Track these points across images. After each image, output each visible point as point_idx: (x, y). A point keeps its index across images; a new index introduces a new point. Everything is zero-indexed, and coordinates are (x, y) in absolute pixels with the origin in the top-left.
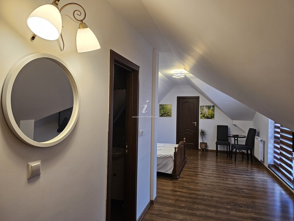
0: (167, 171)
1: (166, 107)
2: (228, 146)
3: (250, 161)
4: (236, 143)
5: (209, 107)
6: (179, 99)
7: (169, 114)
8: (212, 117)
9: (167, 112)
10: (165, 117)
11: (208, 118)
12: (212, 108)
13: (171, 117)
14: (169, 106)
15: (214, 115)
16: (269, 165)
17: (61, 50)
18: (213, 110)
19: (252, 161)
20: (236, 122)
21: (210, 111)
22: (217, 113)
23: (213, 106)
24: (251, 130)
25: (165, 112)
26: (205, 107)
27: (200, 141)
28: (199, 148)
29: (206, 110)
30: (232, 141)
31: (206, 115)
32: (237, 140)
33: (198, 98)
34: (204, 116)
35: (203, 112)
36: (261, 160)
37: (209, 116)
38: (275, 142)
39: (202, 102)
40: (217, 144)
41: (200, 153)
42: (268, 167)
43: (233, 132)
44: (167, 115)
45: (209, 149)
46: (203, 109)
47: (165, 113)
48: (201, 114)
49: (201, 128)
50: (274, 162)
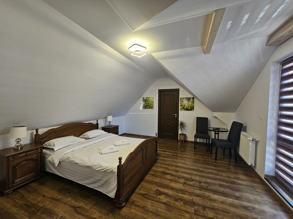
1: (149, 100)
2: (208, 140)
5: (188, 99)
6: (160, 91)
7: (151, 106)
8: (192, 109)
9: (149, 104)
10: (148, 109)
11: (187, 110)
12: (191, 100)
13: (153, 109)
14: (151, 99)
15: (193, 106)
16: (266, 176)
18: (193, 102)
20: (216, 114)
21: (190, 103)
22: (197, 104)
23: (193, 98)
24: (234, 124)
25: (148, 104)
26: (185, 99)
27: (180, 132)
28: (179, 139)
29: (185, 102)
30: (212, 134)
31: (185, 107)
32: (218, 134)
33: (177, 91)
34: (183, 108)
35: (183, 104)
36: (251, 165)
37: (189, 108)
38: (278, 145)
39: (183, 94)
40: (196, 137)
41: (179, 144)
42: (265, 178)
43: (213, 124)
44: (149, 107)
45: (188, 140)
46: (183, 101)
47: (148, 106)
48: (181, 106)
49: (181, 119)
50: (276, 173)
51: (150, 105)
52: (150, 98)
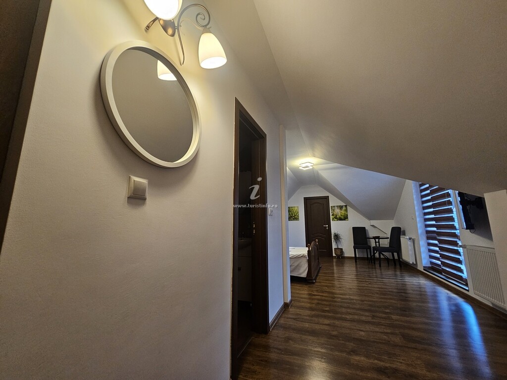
0: (300, 274)
1: (293, 210)
2: (368, 250)
3: (398, 266)
4: (378, 246)
5: (341, 207)
6: (306, 199)
7: (296, 217)
8: (345, 218)
11: (340, 219)
12: (344, 208)
13: (299, 220)
14: (296, 208)
15: (347, 215)
16: (424, 267)
17: (181, 65)
18: (346, 210)
19: (401, 266)
20: (374, 222)
21: (343, 212)
22: (351, 212)
23: (346, 206)
24: (393, 229)
25: (292, 215)
26: (336, 208)
27: (334, 246)
28: (334, 255)
29: (337, 211)
30: (373, 243)
31: (338, 216)
32: (379, 242)
33: (327, 198)
34: (336, 218)
35: (335, 213)
36: (413, 263)
37: (342, 217)
38: (428, 238)
39: (333, 202)
40: (355, 248)
41: (334, 260)
42: (424, 270)
43: (372, 233)
44: (294, 219)
45: (345, 255)
46: (334, 210)
47: (291, 217)
48: (333, 215)
49: (333, 231)
50: (431, 263)
51: (294, 216)
52: (294, 207)
